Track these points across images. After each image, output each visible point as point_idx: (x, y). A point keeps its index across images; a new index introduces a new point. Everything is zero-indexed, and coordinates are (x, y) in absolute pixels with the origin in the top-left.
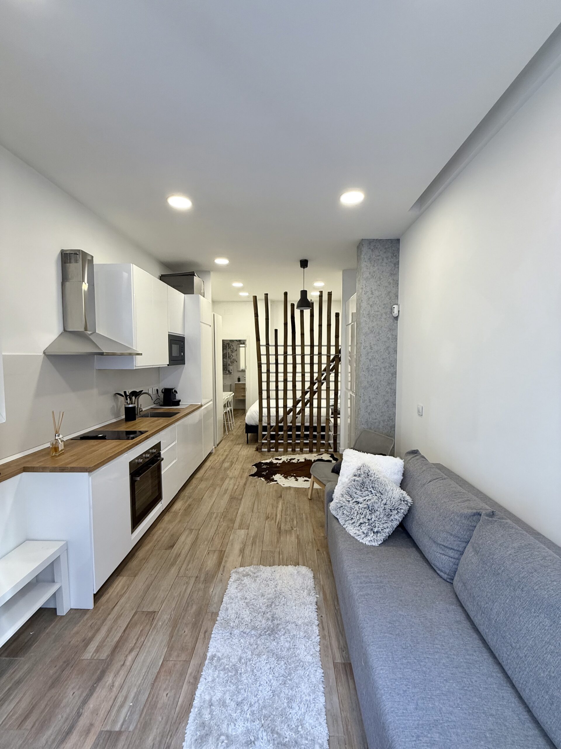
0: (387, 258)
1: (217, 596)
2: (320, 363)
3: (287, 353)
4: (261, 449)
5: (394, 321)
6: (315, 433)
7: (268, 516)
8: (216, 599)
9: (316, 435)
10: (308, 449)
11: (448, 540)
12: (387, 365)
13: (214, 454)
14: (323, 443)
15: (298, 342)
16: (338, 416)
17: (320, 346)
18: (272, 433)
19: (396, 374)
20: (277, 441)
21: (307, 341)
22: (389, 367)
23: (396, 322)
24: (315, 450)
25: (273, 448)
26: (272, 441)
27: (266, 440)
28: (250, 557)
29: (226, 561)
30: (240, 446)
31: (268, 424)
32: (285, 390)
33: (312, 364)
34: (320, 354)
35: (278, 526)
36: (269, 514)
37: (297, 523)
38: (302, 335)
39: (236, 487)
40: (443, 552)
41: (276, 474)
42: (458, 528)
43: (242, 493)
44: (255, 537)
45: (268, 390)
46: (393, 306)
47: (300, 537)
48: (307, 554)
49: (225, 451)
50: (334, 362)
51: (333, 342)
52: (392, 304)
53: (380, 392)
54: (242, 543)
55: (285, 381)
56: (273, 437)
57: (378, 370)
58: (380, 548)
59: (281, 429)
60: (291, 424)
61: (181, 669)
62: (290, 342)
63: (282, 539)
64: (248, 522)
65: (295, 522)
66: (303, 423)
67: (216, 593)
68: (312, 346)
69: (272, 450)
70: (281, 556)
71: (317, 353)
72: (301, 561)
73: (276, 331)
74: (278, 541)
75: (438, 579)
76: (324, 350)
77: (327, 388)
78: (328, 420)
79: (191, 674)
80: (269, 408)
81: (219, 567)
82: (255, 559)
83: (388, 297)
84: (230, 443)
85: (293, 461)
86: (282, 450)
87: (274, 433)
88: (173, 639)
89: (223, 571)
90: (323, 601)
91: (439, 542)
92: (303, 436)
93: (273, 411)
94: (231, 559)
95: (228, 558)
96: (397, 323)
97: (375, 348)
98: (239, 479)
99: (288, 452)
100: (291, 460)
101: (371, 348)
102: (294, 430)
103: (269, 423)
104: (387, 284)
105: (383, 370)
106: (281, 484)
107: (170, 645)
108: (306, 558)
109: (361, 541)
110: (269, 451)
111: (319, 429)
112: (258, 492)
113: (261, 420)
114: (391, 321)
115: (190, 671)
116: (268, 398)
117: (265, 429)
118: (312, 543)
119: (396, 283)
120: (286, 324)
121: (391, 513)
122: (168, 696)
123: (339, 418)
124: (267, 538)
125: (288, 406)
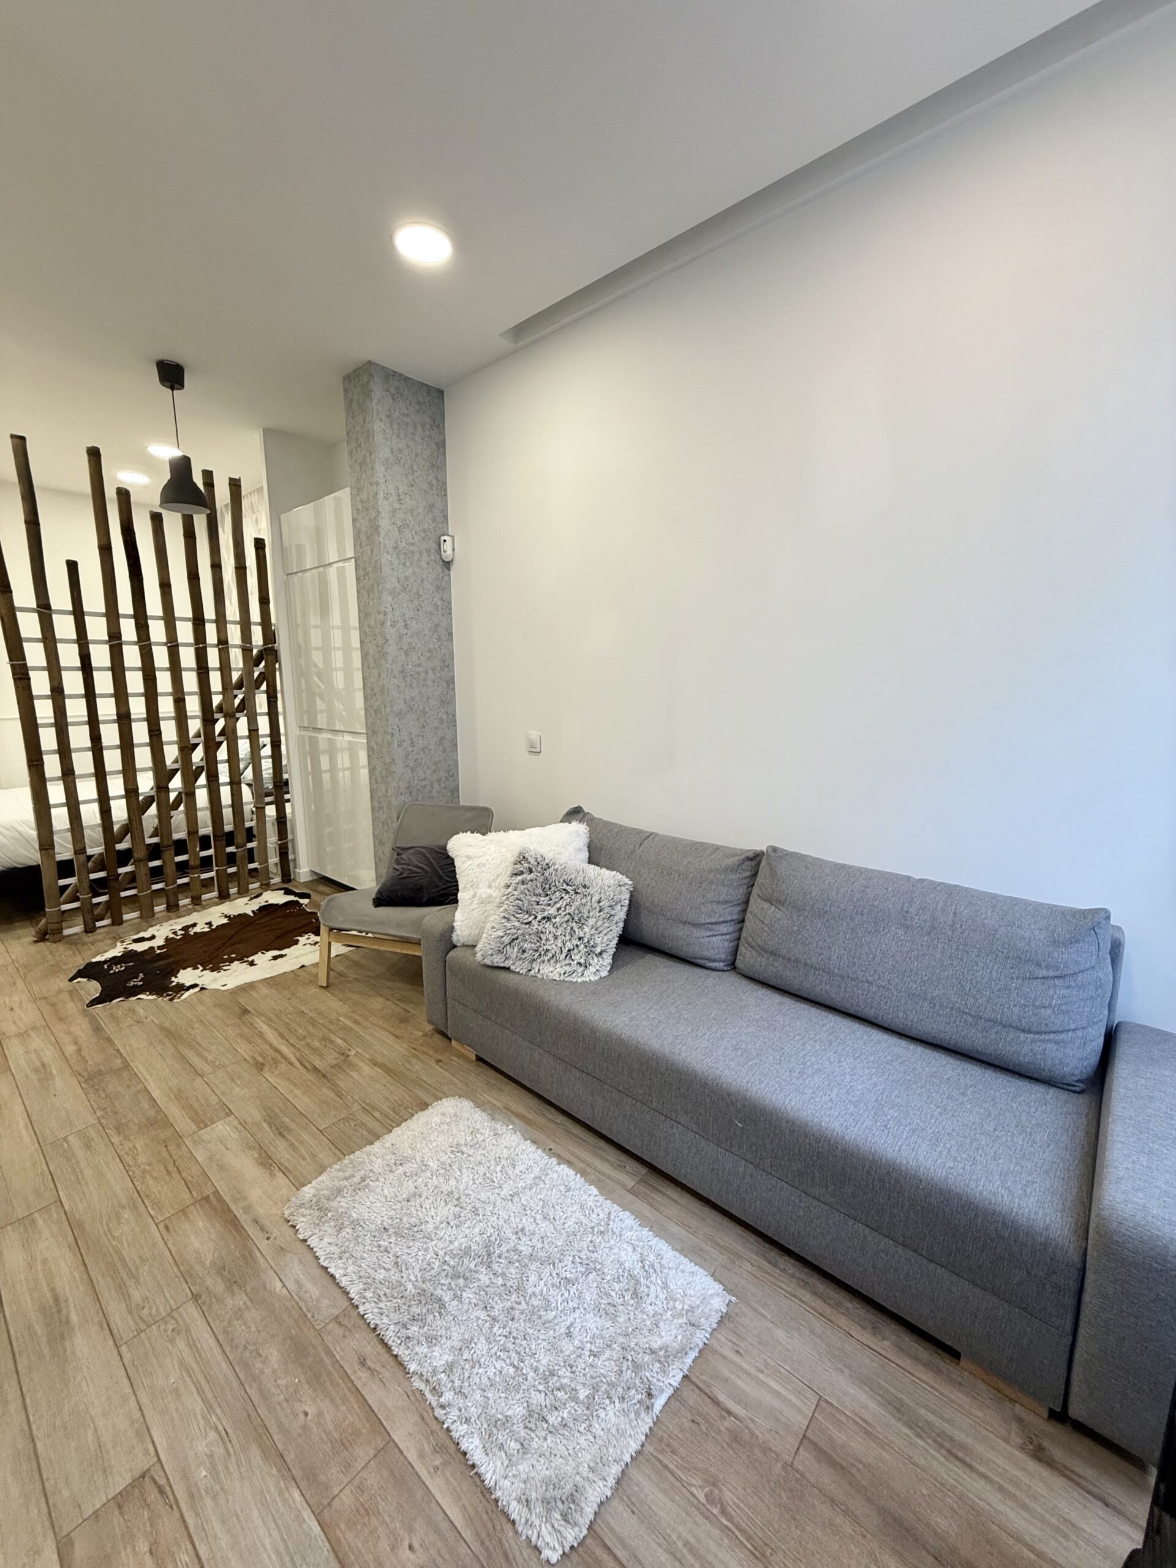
0: (423, 425)
1: (308, 1286)
2: (225, 667)
3: (120, 638)
4: (60, 930)
5: (443, 571)
6: (231, 849)
7: (257, 1062)
8: (313, 1291)
9: (235, 853)
10: (215, 894)
11: (715, 913)
12: (437, 663)
14: (256, 870)
15: (154, 604)
16: (287, 797)
17: (221, 620)
18: (93, 876)
19: (453, 683)
20: (114, 895)
21: (183, 606)
22: (442, 669)
23: (446, 571)
24: (233, 891)
25: (102, 919)
26: (95, 900)
27: (77, 899)
28: (304, 1159)
29: (247, 1209)
31: (76, 853)
32: (127, 746)
33: (203, 670)
34: (223, 643)
35: (306, 1068)
36: (253, 1058)
37: (345, 1040)
38: (165, 586)
40: (711, 933)
41: (178, 972)
42: (725, 889)
44: (271, 1118)
45: (64, 750)
46: (443, 538)
47: (379, 1059)
48: (425, 1078)
50: (263, 664)
51: (255, 615)
52: (438, 533)
53: (428, 721)
54: (250, 1148)
55: (124, 719)
56: (97, 887)
57: (423, 675)
58: (613, 975)
59: (124, 857)
60: (155, 840)
61: (386, 1474)
62: (125, 604)
63: (342, 1084)
64: (214, 1100)
65: (339, 1041)
66: (192, 831)
67: (297, 1282)
68: (198, 621)
69: (98, 924)
70: (377, 1114)
71: (215, 642)
72: (426, 1098)
73: (72, 567)
74: (340, 1095)
75: (714, 974)
76: (234, 635)
77: (250, 731)
78: (260, 810)
79: (421, 1455)
80: (73, 804)
81: (237, 1230)
82: (321, 1156)
83: (430, 515)
85: (197, 929)
86: (136, 914)
87: (102, 874)
88: (290, 1457)
89: (262, 1229)
90: (529, 1128)
91: (703, 921)
92: (198, 862)
93: (90, 814)
94: (255, 1194)
95: (245, 1199)
96: (449, 575)
97: (414, 626)
98: (59, 1028)
99: (157, 916)
100: (185, 929)
101: (406, 626)
102: (168, 853)
103: (80, 850)
104: (425, 486)
105: (431, 675)
106: (217, 986)
107: (297, 1473)
108: (431, 1086)
109: (580, 980)
110: (90, 929)
111: (240, 838)
112: (162, 1029)
113: (46, 842)
114: (439, 569)
115: (412, 1455)
116: (68, 774)
117: (65, 868)
118: (415, 1056)
119: (442, 489)
120: (105, 550)
121: (613, 912)
122: (416, 1546)
123: (288, 801)
124: (302, 1101)
125: (140, 791)
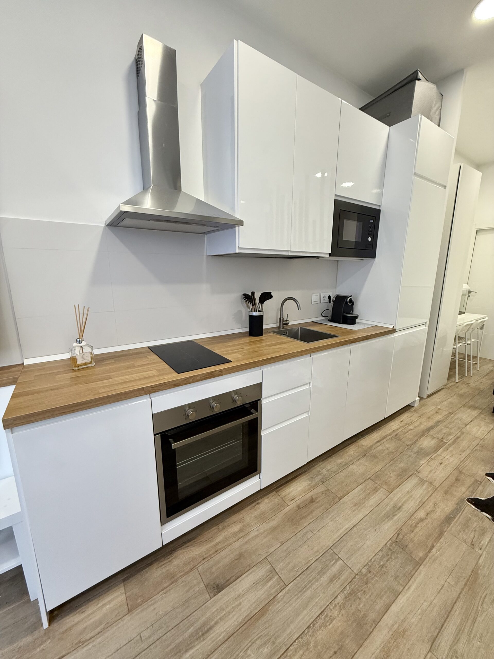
13: (415, 411)
30: (475, 413)
39: (422, 514)
43: (430, 545)
49: (437, 412)
84: (454, 400)
98: (438, 496)
